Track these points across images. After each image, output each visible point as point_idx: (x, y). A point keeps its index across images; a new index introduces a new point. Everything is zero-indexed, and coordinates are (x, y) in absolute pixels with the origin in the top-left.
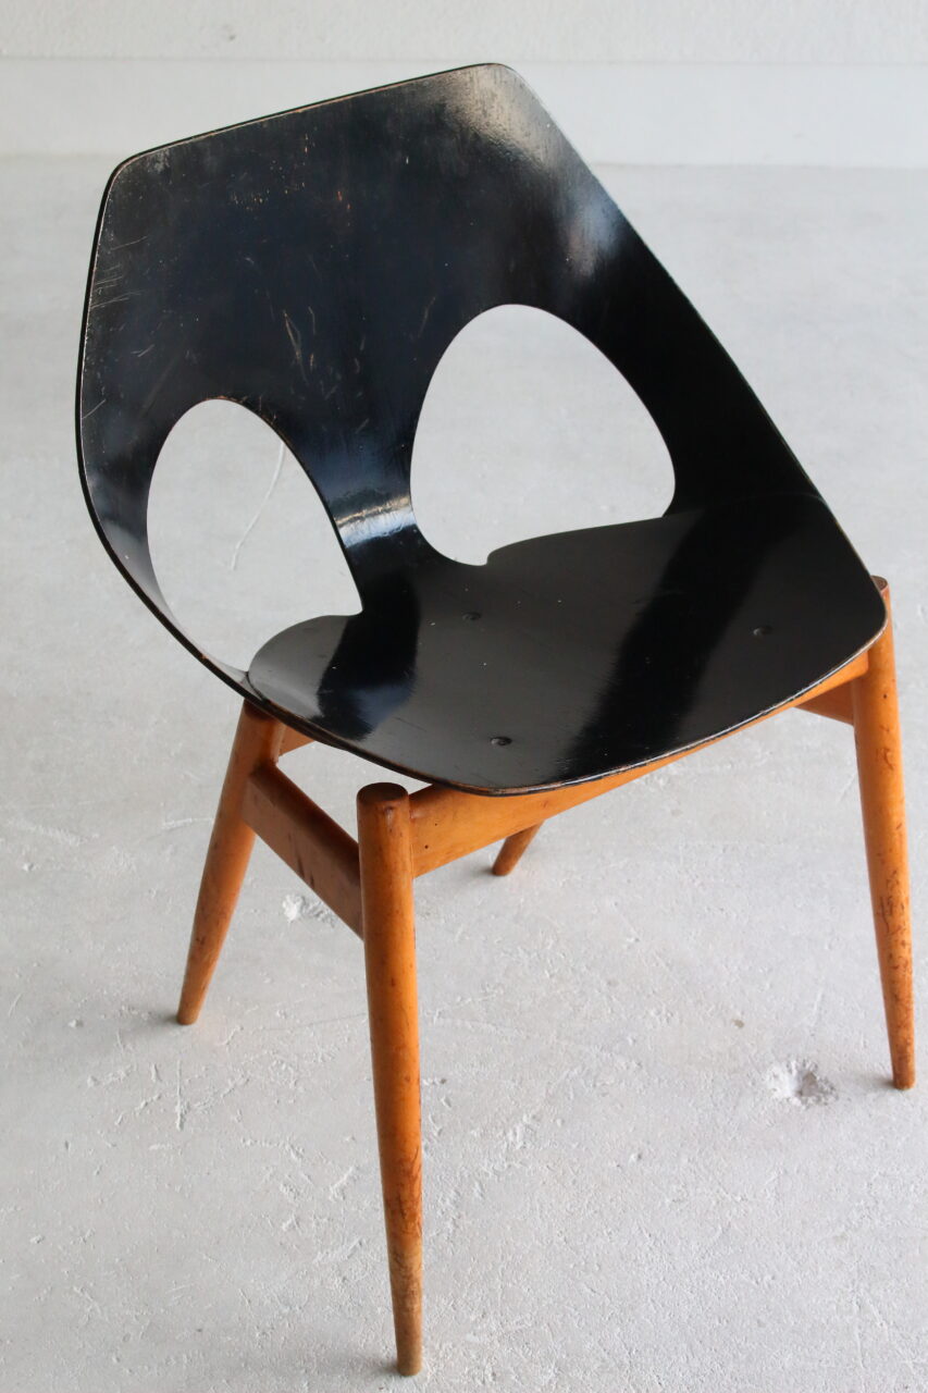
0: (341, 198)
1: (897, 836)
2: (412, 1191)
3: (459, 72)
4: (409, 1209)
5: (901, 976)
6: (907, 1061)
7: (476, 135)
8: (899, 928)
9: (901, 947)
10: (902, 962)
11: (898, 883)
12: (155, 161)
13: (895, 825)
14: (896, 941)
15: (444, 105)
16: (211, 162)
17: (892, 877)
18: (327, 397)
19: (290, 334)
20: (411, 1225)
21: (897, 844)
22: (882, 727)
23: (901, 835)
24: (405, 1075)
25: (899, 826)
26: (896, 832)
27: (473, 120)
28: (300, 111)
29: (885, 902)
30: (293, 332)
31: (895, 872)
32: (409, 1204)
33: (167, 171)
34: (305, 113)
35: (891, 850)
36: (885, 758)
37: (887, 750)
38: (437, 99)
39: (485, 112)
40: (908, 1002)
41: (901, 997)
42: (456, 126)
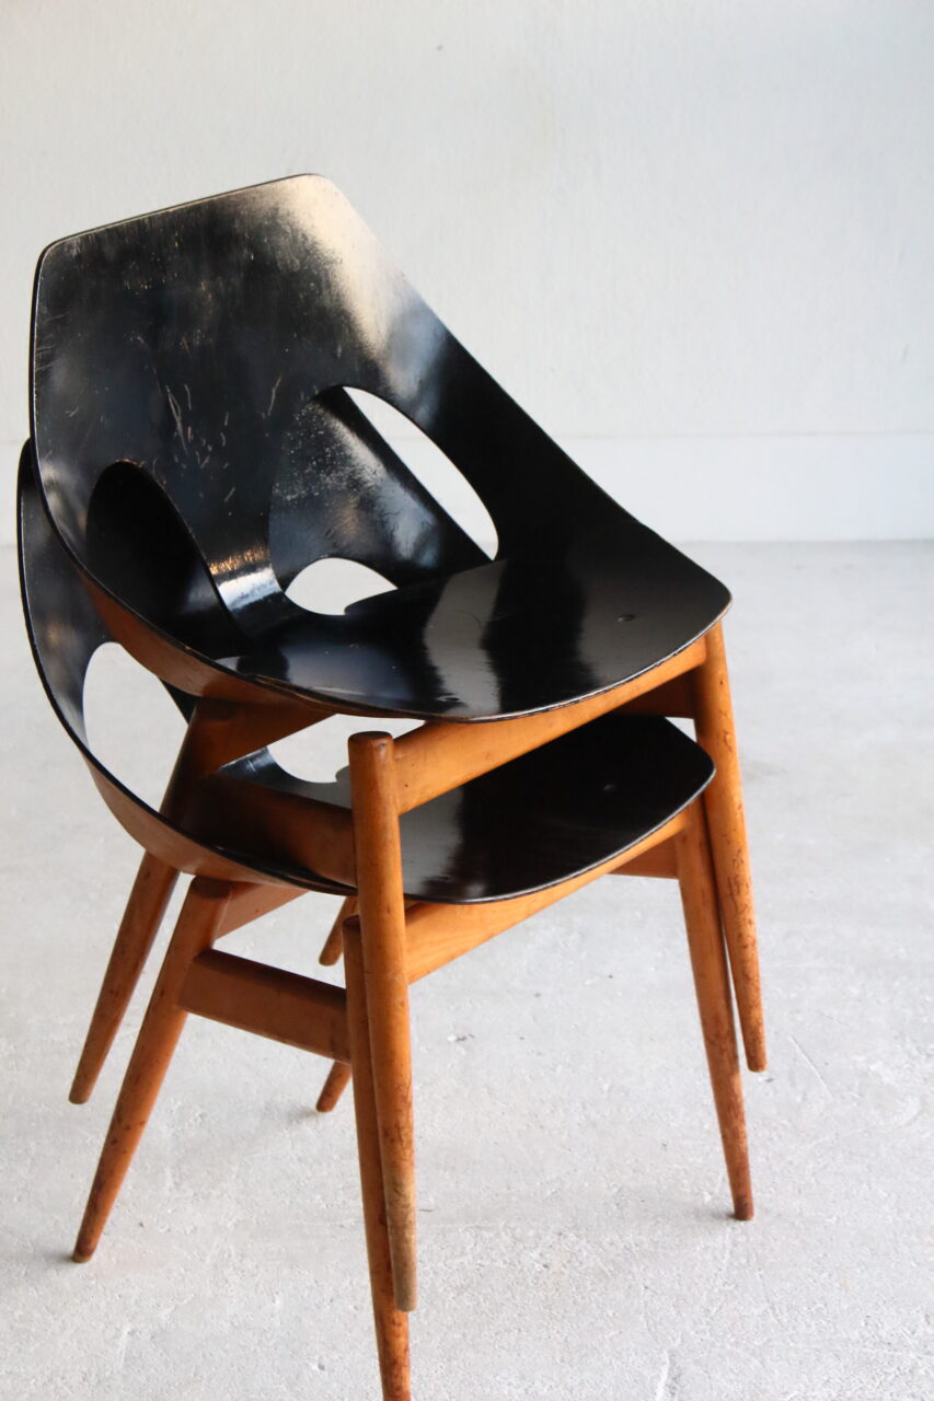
0: (204, 288)
1: (738, 816)
2: (408, 1117)
3: (288, 181)
4: (406, 1134)
5: (750, 956)
6: (760, 1042)
7: (304, 236)
8: (746, 906)
9: (748, 925)
10: (749, 941)
11: (742, 862)
12: (70, 247)
13: (737, 806)
14: (744, 919)
15: (277, 209)
16: (110, 252)
17: (737, 856)
18: (203, 466)
19: (173, 407)
20: (408, 1152)
21: (740, 822)
22: (721, 711)
23: (742, 815)
24: (400, 1000)
25: (740, 807)
26: (738, 812)
27: (301, 222)
28: (171, 210)
29: (732, 882)
30: (176, 407)
31: (740, 851)
32: (406, 1130)
33: (79, 256)
34: (175, 212)
35: (735, 830)
36: (725, 740)
37: (726, 733)
38: (272, 204)
39: (310, 216)
40: (758, 981)
41: (751, 976)
42: (289, 230)
